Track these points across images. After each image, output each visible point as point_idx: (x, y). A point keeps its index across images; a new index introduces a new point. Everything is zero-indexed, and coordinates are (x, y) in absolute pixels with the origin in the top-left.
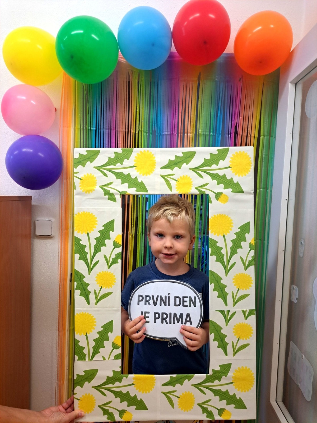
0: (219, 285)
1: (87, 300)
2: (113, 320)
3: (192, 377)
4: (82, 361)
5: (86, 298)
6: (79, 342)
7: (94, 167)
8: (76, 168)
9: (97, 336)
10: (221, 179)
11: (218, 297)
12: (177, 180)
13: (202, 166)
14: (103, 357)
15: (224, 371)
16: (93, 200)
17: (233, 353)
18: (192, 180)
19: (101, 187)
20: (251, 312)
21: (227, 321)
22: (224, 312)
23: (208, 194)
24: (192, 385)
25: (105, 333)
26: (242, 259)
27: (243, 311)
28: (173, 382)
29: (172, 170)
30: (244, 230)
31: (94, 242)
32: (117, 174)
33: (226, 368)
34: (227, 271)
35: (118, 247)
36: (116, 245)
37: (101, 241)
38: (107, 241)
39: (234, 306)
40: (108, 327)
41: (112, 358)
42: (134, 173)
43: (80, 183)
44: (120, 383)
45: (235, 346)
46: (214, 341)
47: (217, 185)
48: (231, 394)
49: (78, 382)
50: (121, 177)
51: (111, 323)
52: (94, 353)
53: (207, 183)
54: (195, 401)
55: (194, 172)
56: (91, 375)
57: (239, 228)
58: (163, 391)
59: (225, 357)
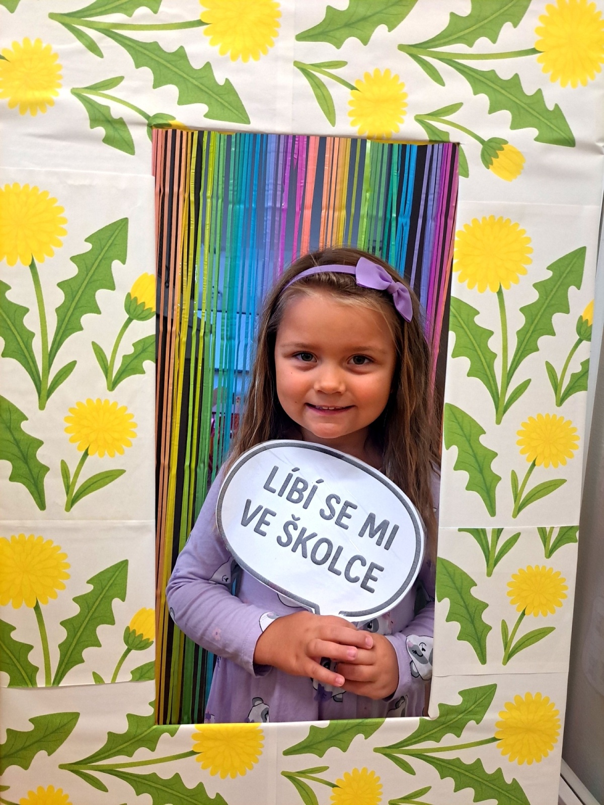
0: (473, 451)
1: (36, 495)
2: (125, 563)
3: (377, 726)
4: (24, 689)
5: (33, 489)
6: (14, 628)
7: (52, 16)
9: (75, 610)
10: (503, 93)
11: (468, 488)
12: (354, 85)
13: (442, 41)
14: (94, 673)
15: (473, 707)
16: (48, 142)
17: (502, 653)
18: (405, 89)
19: (76, 93)
20: (565, 535)
21: (492, 561)
22: (485, 535)
23: (459, 144)
24: (376, 750)
25: (99, 599)
26: (550, 369)
27: (542, 531)
28: (318, 743)
29: (338, 47)
30: (565, 275)
31: (56, 298)
32: (138, 48)
33: (479, 699)
34: (501, 408)
35: (141, 316)
36: (134, 311)
37: (80, 292)
38: (101, 295)
39: (515, 516)
40: (111, 582)
41: (125, 676)
42: (199, 49)
44: (153, 750)
45: (512, 635)
46: (447, 620)
47: (490, 112)
48: (490, 770)
49: (12, 754)
50: (152, 59)
51: (120, 569)
52: (65, 661)
53: (456, 104)
54: (382, 794)
55: (415, 62)
56: (56, 730)
57: (548, 268)
58: (285, 770)
59: (479, 668)
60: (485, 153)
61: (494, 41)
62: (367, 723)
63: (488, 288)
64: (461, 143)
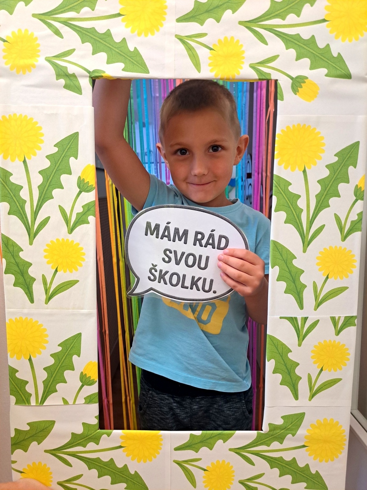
0: (289, 269)
1: (29, 295)
2: (80, 335)
3: (230, 436)
4: (23, 406)
5: (27, 291)
6: (18, 371)
7: (34, 15)
9: (52, 361)
10: (305, 48)
11: (285, 292)
12: (212, 47)
13: (266, 18)
14: (63, 398)
15: (290, 426)
16: (33, 89)
17: (308, 394)
18: (243, 48)
19: (48, 60)
20: (348, 321)
21: (301, 337)
22: (297, 321)
24: (231, 450)
25: (65, 356)
26: (337, 218)
27: (333, 319)
28: (195, 444)
29: (202, 25)
31: (37, 180)
32: (83, 31)
33: (294, 421)
34: (306, 243)
35: (87, 190)
36: (83, 187)
37: (52, 176)
38: (64, 178)
39: (315, 310)
40: (72, 345)
41: (81, 400)
42: (119, 30)
43: (4, 50)
44: (98, 444)
45: (314, 383)
46: (273, 373)
47: (297, 60)
48: (301, 464)
49: (18, 443)
50: (92, 38)
51: (77, 338)
52: (47, 391)
53: (275, 56)
54: (234, 476)
55: (249, 31)
56: (42, 430)
57: (335, 155)
58: (176, 459)
59: (294, 402)
60: (294, 85)
61: (298, 16)
62: (224, 433)
63: (297, 169)
64: (278, 79)
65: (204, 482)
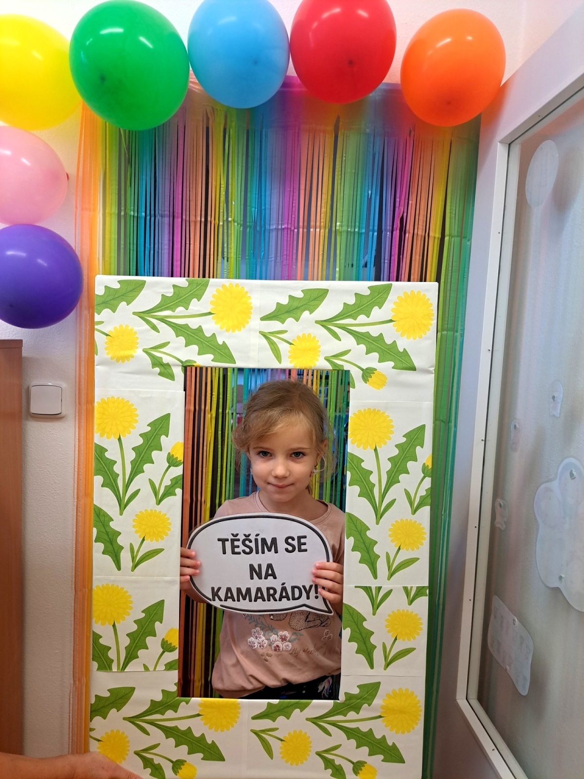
0: (363, 540)
1: (116, 562)
2: (163, 601)
3: (307, 705)
4: (104, 672)
5: (115, 558)
6: (101, 637)
7: (134, 313)
8: (99, 314)
9: (135, 627)
10: (374, 344)
11: (360, 562)
12: (291, 342)
13: (340, 318)
14: (144, 664)
15: (366, 696)
16: (130, 375)
17: (383, 663)
18: (319, 344)
19: (145, 351)
20: (420, 592)
21: (376, 606)
22: (371, 590)
23: (349, 371)
24: (307, 719)
25: (148, 622)
26: (407, 494)
27: (405, 589)
28: (272, 713)
29: (283, 323)
30: (413, 440)
31: (131, 456)
32: (177, 327)
33: (370, 691)
34: (379, 515)
35: (175, 465)
36: (172, 462)
37: (144, 453)
38: (155, 454)
39: (389, 579)
40: (155, 612)
41: (161, 667)
42: (209, 326)
43: (106, 343)
44: (176, 712)
45: (389, 651)
46: (349, 641)
47: (366, 354)
48: (378, 736)
49: (98, 709)
50: (185, 332)
51: (160, 605)
52: (128, 657)
53: (348, 350)
54: (311, 747)
55: (324, 329)
56: (122, 697)
57: (403, 436)
58: (253, 729)
59: (370, 671)
60: (364, 376)
61: (368, 317)
63: (369, 448)
65: (281, 753)
